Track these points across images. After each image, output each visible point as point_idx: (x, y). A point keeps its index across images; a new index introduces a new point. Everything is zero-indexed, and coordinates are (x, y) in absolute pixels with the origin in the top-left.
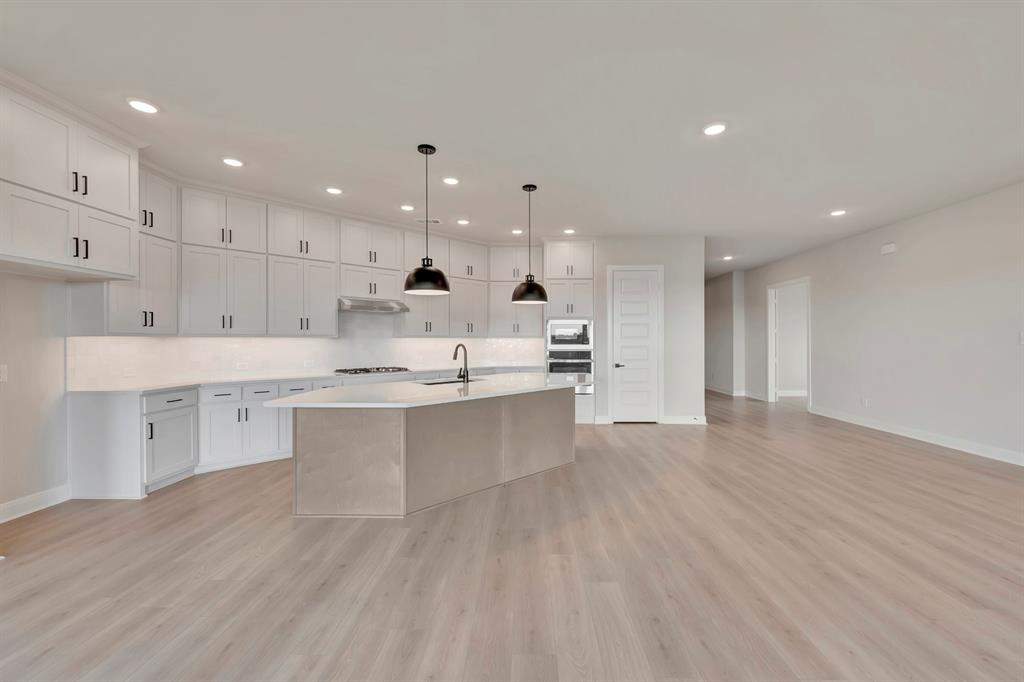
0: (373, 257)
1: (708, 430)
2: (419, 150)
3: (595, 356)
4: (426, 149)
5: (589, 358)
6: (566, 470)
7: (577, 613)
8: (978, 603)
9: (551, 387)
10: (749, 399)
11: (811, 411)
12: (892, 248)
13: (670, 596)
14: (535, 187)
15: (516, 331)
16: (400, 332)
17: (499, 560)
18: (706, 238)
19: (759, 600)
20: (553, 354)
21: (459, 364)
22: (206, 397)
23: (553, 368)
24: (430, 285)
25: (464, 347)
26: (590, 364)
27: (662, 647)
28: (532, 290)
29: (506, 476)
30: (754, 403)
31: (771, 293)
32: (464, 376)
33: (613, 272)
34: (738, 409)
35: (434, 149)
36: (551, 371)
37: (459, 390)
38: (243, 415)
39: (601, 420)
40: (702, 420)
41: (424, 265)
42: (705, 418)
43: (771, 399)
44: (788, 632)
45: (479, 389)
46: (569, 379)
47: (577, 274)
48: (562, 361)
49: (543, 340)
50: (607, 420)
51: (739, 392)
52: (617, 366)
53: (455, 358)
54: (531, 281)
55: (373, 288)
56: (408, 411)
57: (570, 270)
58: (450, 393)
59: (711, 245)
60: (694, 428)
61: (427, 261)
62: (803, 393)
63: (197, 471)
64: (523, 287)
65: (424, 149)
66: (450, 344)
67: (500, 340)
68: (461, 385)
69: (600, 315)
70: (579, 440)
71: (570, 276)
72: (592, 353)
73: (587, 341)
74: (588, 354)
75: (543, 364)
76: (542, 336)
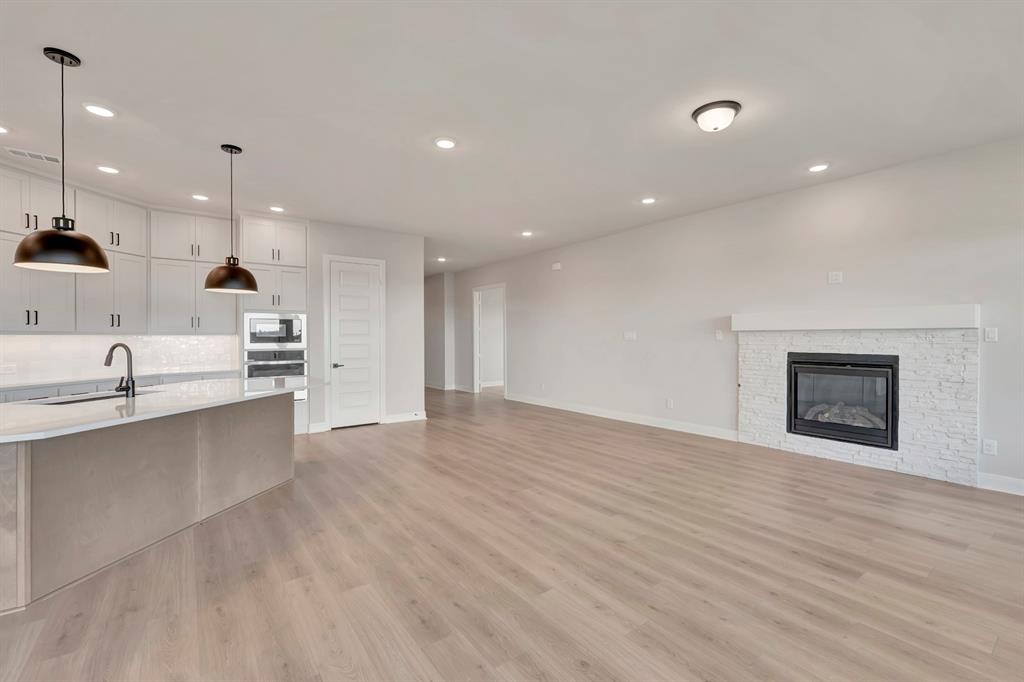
1: (428, 424)
2: (46, 54)
3: (309, 355)
4: (61, 56)
5: (302, 358)
6: (286, 489)
7: (334, 626)
8: (612, 512)
9: (249, 395)
10: (457, 392)
11: (506, 398)
12: (557, 266)
13: (422, 578)
14: (239, 150)
15: (195, 326)
17: (219, 610)
18: (425, 239)
19: (491, 555)
20: (252, 355)
21: (118, 370)
23: (255, 372)
24: (72, 257)
25: (126, 348)
26: (302, 365)
27: (423, 622)
28: (234, 275)
29: (202, 512)
30: (462, 395)
31: (476, 295)
32: (127, 388)
33: (331, 262)
34: (449, 401)
35: (79, 61)
36: (250, 375)
37: (119, 408)
39: (317, 428)
40: (422, 416)
42: (425, 413)
43: (477, 390)
44: (514, 571)
47: (285, 259)
48: (261, 363)
49: (237, 339)
50: (323, 427)
51: (450, 385)
52: (336, 366)
53: (108, 362)
54: (234, 264)
56: (33, 445)
57: (276, 254)
58: (105, 414)
59: (431, 246)
60: (414, 424)
61: (64, 223)
62: (500, 383)
64: (223, 273)
65: (58, 56)
66: (100, 344)
67: (163, 338)
68: (122, 401)
69: (315, 307)
70: (299, 454)
71: (276, 261)
72: (305, 352)
73: (298, 338)
74: (299, 354)
75: (237, 367)
76: (236, 333)
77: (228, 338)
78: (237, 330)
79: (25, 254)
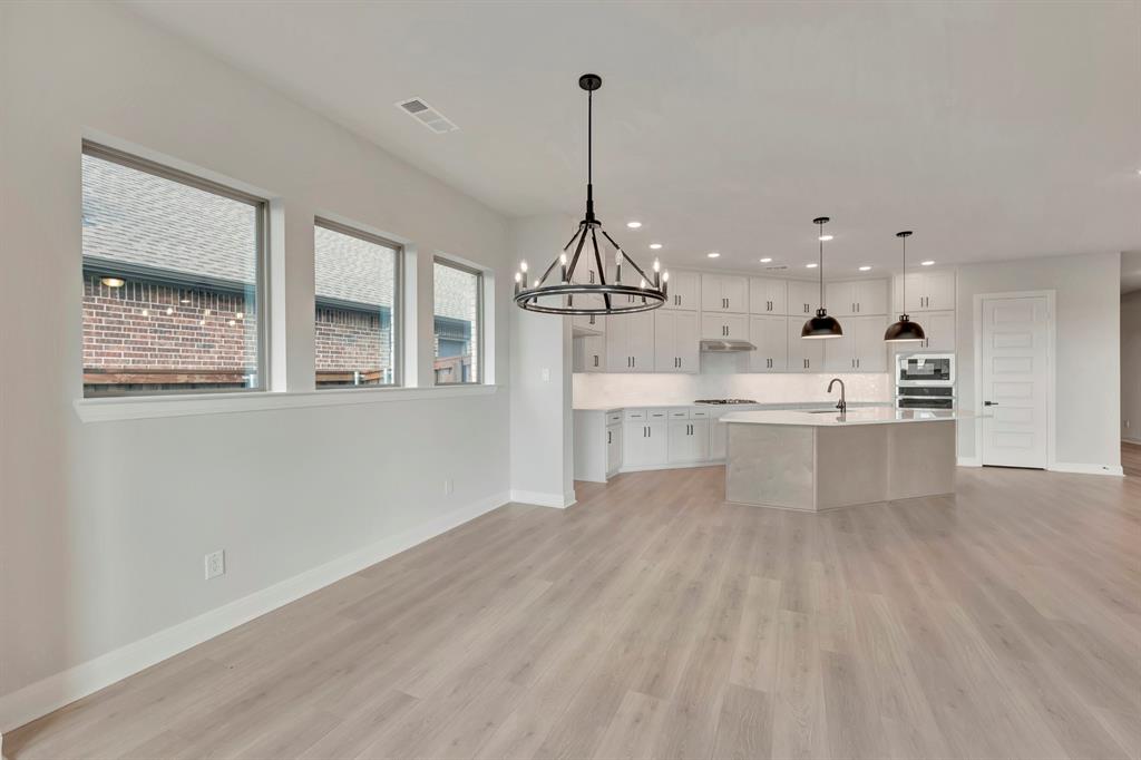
0: (725, 303)
1: (1125, 481)
3: (957, 392)
5: (951, 395)
15: (856, 366)
16: (745, 368)
18: (1123, 254)
20: (903, 391)
21: (835, 397)
22: (627, 416)
23: (905, 404)
24: (828, 331)
25: (842, 384)
26: (951, 401)
28: (906, 329)
32: (842, 406)
33: (982, 300)
35: (828, 219)
36: (901, 406)
37: (838, 418)
38: (647, 432)
39: (968, 462)
40: (1117, 470)
41: (819, 315)
42: (1121, 469)
45: (854, 417)
46: (924, 414)
47: (933, 306)
48: (915, 397)
49: (889, 376)
50: (974, 463)
52: (988, 404)
53: (830, 390)
54: (906, 320)
55: (725, 331)
57: (925, 302)
60: (1104, 480)
61: (821, 312)
63: (621, 471)
68: (840, 414)
69: (965, 348)
71: (925, 308)
72: (954, 390)
73: (947, 376)
74: (948, 391)
75: (887, 400)
76: (887, 371)
77: (877, 376)
78: (889, 368)
79: (807, 332)
